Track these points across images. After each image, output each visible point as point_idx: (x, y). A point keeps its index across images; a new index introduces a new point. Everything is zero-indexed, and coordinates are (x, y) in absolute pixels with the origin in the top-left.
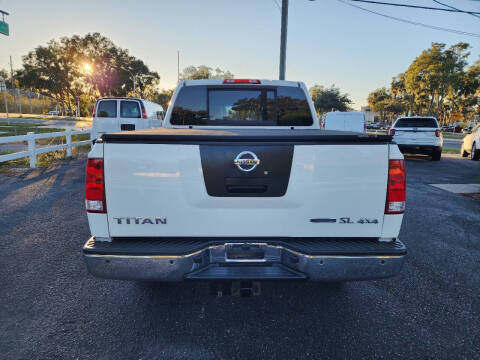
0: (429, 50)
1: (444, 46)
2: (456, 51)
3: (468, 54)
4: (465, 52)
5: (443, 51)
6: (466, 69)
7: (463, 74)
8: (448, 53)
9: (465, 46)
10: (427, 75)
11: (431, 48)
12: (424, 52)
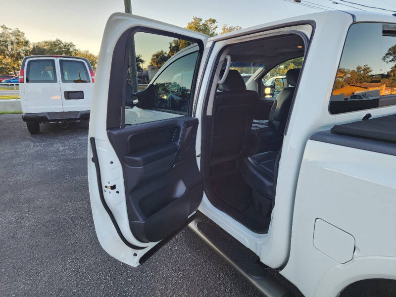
0: (192, 23)
1: (201, 20)
2: (209, 25)
3: (216, 27)
4: (214, 26)
5: (201, 24)
8: (205, 25)
9: (214, 21)
11: (193, 21)
12: (189, 24)
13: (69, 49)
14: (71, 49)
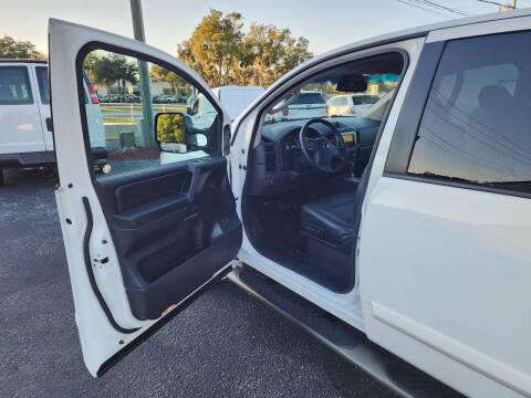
0: (209, 17)
1: (221, 14)
2: (232, 21)
3: (242, 25)
4: (238, 22)
5: (221, 19)
6: (243, 40)
7: (241, 45)
8: (227, 21)
9: (238, 16)
10: (213, 44)
11: (211, 15)
12: (205, 19)
13: (25, 51)
14: (29, 52)
